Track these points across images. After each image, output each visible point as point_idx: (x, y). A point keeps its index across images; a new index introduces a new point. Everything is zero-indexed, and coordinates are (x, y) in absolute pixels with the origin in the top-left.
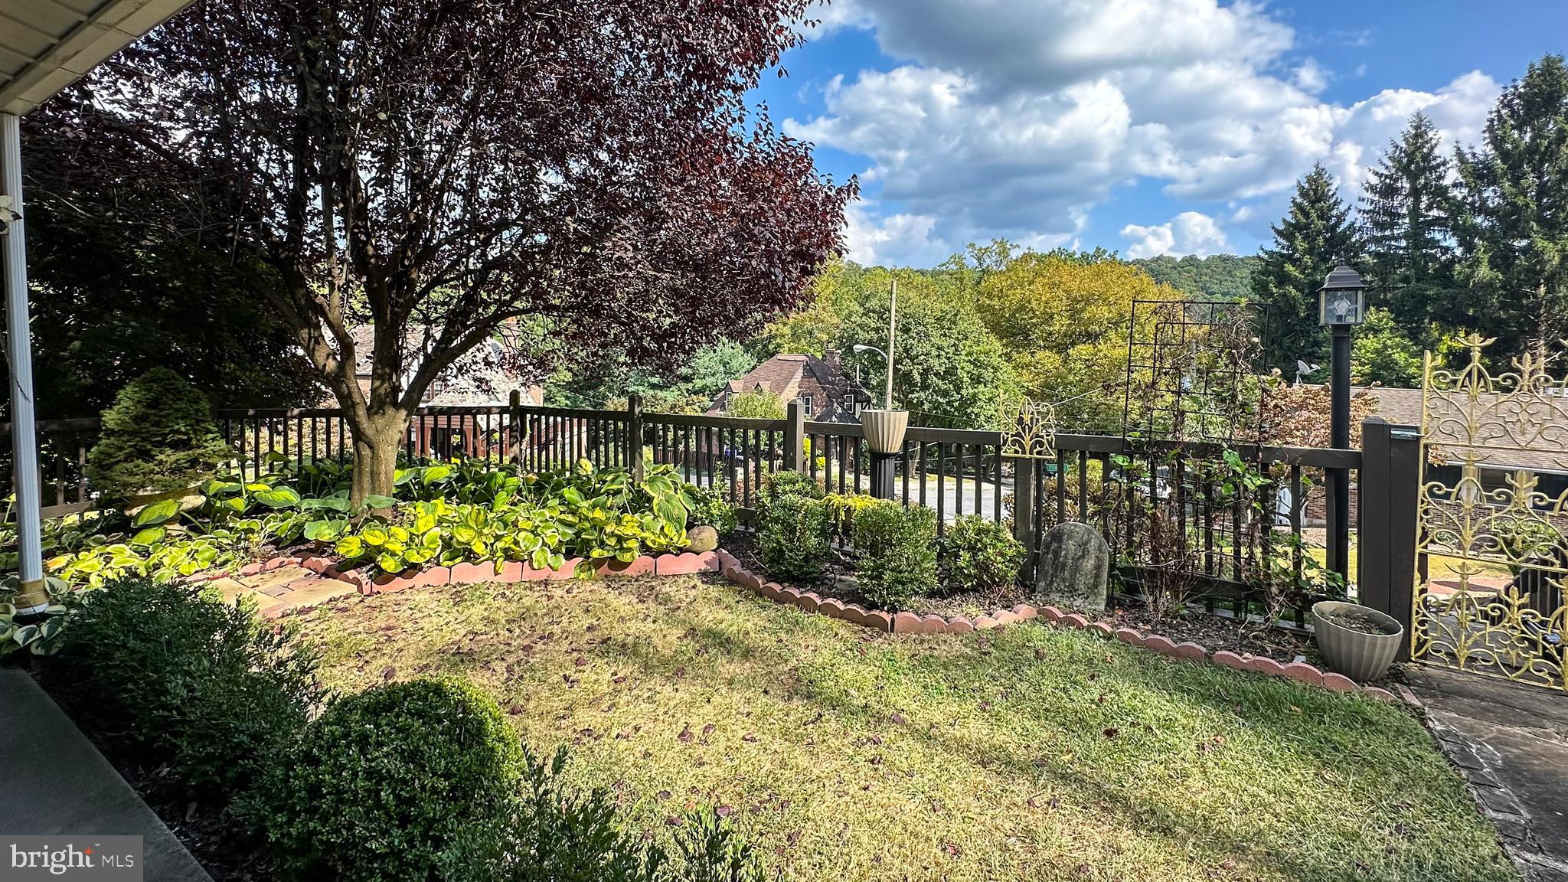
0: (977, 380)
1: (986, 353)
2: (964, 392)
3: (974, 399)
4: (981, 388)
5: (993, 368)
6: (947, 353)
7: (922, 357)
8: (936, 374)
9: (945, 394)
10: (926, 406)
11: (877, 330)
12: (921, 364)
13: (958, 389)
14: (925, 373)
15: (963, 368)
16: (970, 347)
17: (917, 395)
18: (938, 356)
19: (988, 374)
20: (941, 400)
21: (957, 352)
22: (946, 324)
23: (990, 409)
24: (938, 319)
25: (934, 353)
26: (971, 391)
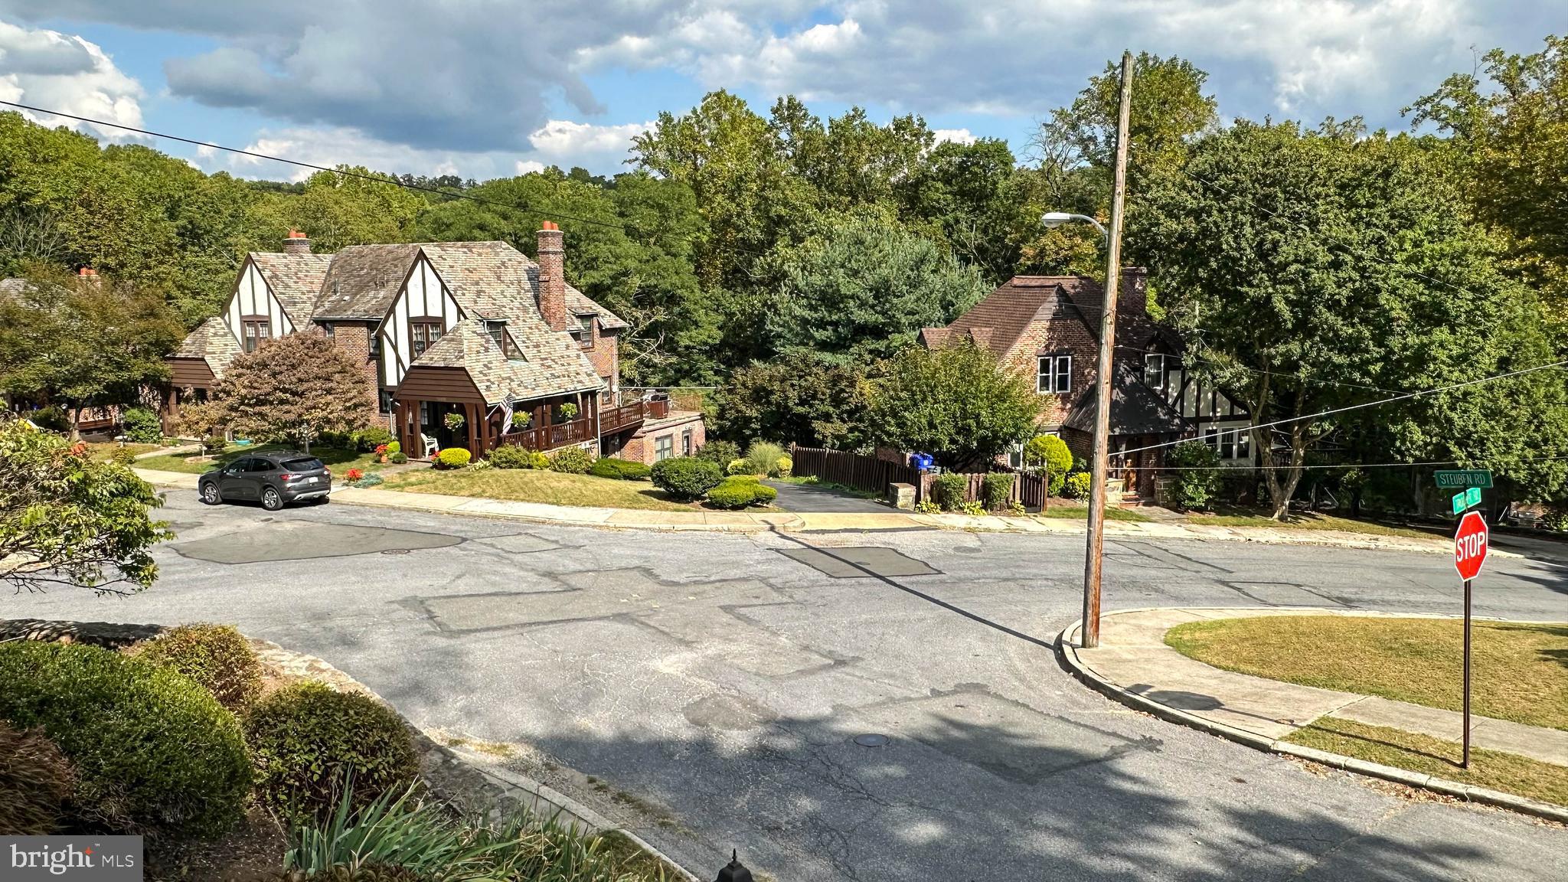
0: (1429, 316)
1: (1459, 258)
2: (1395, 342)
3: (1420, 360)
4: (1442, 334)
5: (1472, 289)
6: (1359, 258)
7: (1293, 268)
8: (1333, 305)
9: (1353, 346)
10: (1303, 374)
11: (1197, 214)
12: (1291, 282)
13: (1380, 339)
14: (1304, 304)
15: (1393, 291)
16: (1417, 244)
17: (1282, 348)
18: (1336, 265)
19: (1460, 304)
20: (1338, 359)
21: (1384, 255)
22: (1362, 196)
23: (1458, 381)
24: (1343, 187)
25: (1323, 257)
26: (1412, 340)
